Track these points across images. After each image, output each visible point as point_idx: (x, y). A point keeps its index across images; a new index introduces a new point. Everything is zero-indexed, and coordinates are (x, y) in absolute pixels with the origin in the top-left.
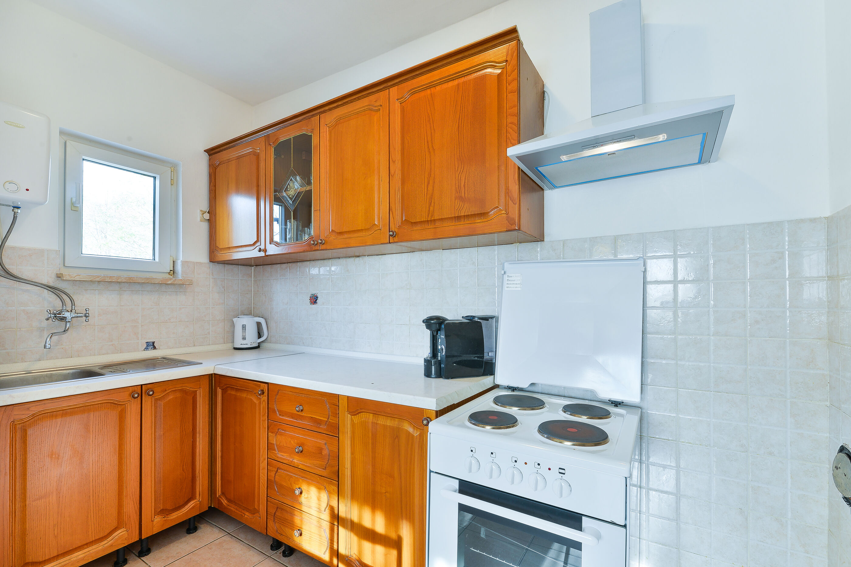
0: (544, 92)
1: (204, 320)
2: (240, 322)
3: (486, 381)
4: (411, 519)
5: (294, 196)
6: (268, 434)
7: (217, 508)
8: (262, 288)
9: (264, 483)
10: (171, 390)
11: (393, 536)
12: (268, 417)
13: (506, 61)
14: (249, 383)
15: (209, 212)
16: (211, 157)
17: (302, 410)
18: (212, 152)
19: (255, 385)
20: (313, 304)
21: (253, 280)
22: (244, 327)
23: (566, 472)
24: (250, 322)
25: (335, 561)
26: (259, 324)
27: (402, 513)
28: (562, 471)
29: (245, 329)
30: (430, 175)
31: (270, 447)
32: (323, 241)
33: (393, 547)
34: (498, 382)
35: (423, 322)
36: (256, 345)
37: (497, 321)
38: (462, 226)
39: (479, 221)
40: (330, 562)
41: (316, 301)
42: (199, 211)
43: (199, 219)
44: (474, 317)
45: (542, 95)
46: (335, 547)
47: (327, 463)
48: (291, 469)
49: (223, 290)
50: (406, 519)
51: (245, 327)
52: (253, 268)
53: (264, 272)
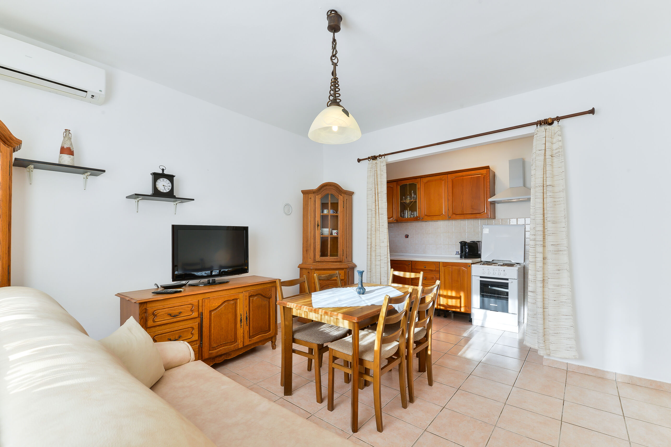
0: (495, 175)
3: (478, 260)
4: (464, 291)
5: (409, 203)
11: (458, 296)
13: (486, 174)
17: (425, 268)
19: (406, 262)
20: (407, 238)
23: (505, 271)
25: (439, 307)
27: (461, 290)
28: (504, 271)
30: (462, 201)
32: (422, 218)
33: (459, 299)
34: (482, 260)
35: (460, 243)
37: (481, 242)
38: (473, 216)
39: (478, 215)
40: (437, 307)
44: (475, 241)
45: (494, 176)
46: (439, 303)
50: (463, 291)
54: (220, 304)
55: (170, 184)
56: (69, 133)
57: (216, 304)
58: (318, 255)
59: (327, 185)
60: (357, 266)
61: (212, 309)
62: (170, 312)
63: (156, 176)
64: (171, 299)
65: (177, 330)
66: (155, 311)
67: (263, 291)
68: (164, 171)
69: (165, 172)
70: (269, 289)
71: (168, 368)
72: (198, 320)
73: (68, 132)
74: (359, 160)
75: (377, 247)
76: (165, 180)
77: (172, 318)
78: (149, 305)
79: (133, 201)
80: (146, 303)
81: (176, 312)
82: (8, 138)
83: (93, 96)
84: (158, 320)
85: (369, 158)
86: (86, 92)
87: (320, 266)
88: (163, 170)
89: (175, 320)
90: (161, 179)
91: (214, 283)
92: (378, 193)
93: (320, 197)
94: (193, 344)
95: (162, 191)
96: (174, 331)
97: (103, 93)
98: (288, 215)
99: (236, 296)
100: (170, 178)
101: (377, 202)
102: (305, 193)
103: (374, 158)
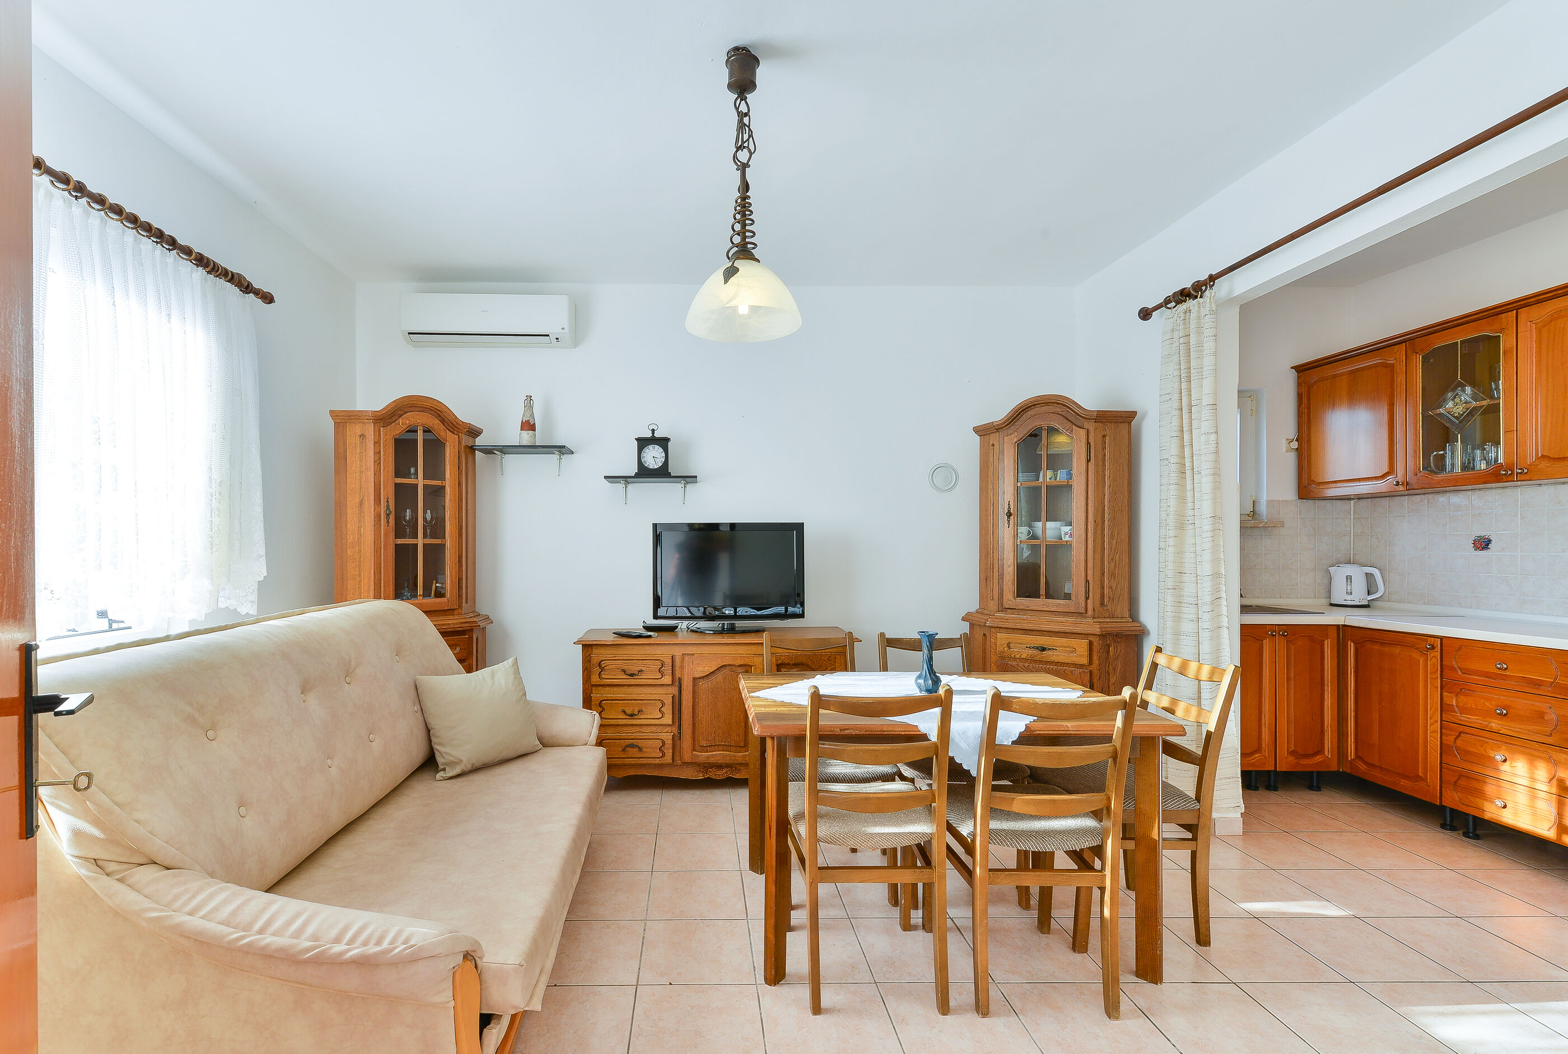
1: (1291, 569)
2: (1340, 573)
5: (1462, 415)
6: (1441, 694)
7: (1350, 772)
8: (1371, 527)
9: (1434, 748)
10: (1300, 635)
12: (1441, 675)
14: (1407, 637)
15: (1297, 440)
16: (1301, 374)
17: (1506, 669)
18: (1302, 370)
19: (1418, 639)
20: (1481, 550)
21: (1352, 517)
22: (1349, 578)
24: (1358, 573)
26: (1369, 576)
29: (1351, 582)
31: (1444, 708)
32: (1526, 471)
36: (1365, 603)
41: (1488, 545)
42: (1284, 440)
43: (1284, 450)
47: (1554, 729)
48: (1487, 734)
49: (1313, 532)
51: (1351, 579)
52: (1352, 502)
53: (1374, 507)
54: (714, 670)
55: (663, 454)
56: (531, 400)
57: (706, 668)
58: (1010, 592)
59: (1035, 405)
60: (1151, 632)
61: (697, 676)
62: (625, 667)
63: (643, 443)
64: (628, 647)
65: (637, 700)
66: (602, 661)
67: (811, 658)
68: (654, 433)
69: (657, 435)
70: (830, 657)
71: (547, 743)
72: (674, 690)
73: (529, 399)
74: (1145, 314)
75: (1186, 578)
76: (657, 447)
77: (628, 677)
78: (595, 651)
79: (620, 486)
80: (591, 646)
81: (634, 669)
82: (455, 424)
83: (557, 339)
84: (607, 677)
85: (1167, 301)
86: (548, 335)
87: (1013, 619)
88: (653, 431)
89: (633, 682)
90: (651, 447)
91: (732, 630)
92: (1190, 406)
93: (1015, 440)
94: (665, 731)
95: (651, 467)
96: (631, 700)
97: (566, 331)
98: (945, 490)
99: (747, 660)
100: (663, 442)
101: (1186, 436)
102: (983, 431)
103: (1183, 296)
